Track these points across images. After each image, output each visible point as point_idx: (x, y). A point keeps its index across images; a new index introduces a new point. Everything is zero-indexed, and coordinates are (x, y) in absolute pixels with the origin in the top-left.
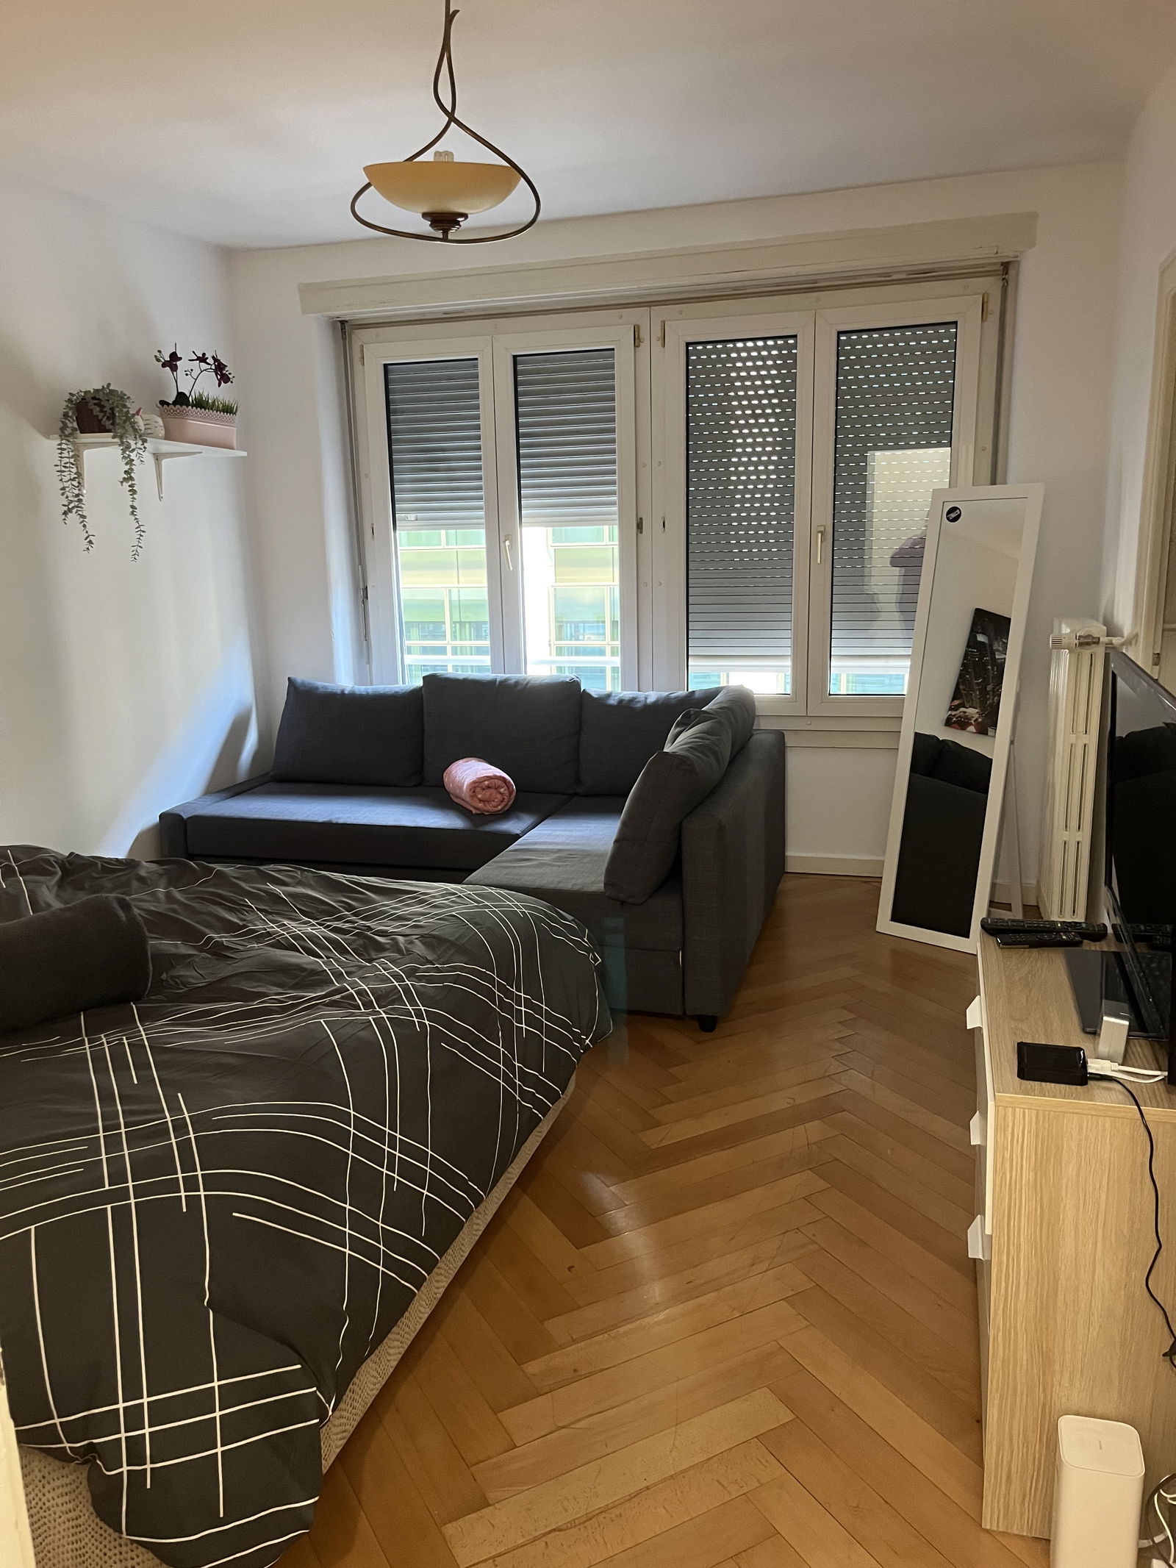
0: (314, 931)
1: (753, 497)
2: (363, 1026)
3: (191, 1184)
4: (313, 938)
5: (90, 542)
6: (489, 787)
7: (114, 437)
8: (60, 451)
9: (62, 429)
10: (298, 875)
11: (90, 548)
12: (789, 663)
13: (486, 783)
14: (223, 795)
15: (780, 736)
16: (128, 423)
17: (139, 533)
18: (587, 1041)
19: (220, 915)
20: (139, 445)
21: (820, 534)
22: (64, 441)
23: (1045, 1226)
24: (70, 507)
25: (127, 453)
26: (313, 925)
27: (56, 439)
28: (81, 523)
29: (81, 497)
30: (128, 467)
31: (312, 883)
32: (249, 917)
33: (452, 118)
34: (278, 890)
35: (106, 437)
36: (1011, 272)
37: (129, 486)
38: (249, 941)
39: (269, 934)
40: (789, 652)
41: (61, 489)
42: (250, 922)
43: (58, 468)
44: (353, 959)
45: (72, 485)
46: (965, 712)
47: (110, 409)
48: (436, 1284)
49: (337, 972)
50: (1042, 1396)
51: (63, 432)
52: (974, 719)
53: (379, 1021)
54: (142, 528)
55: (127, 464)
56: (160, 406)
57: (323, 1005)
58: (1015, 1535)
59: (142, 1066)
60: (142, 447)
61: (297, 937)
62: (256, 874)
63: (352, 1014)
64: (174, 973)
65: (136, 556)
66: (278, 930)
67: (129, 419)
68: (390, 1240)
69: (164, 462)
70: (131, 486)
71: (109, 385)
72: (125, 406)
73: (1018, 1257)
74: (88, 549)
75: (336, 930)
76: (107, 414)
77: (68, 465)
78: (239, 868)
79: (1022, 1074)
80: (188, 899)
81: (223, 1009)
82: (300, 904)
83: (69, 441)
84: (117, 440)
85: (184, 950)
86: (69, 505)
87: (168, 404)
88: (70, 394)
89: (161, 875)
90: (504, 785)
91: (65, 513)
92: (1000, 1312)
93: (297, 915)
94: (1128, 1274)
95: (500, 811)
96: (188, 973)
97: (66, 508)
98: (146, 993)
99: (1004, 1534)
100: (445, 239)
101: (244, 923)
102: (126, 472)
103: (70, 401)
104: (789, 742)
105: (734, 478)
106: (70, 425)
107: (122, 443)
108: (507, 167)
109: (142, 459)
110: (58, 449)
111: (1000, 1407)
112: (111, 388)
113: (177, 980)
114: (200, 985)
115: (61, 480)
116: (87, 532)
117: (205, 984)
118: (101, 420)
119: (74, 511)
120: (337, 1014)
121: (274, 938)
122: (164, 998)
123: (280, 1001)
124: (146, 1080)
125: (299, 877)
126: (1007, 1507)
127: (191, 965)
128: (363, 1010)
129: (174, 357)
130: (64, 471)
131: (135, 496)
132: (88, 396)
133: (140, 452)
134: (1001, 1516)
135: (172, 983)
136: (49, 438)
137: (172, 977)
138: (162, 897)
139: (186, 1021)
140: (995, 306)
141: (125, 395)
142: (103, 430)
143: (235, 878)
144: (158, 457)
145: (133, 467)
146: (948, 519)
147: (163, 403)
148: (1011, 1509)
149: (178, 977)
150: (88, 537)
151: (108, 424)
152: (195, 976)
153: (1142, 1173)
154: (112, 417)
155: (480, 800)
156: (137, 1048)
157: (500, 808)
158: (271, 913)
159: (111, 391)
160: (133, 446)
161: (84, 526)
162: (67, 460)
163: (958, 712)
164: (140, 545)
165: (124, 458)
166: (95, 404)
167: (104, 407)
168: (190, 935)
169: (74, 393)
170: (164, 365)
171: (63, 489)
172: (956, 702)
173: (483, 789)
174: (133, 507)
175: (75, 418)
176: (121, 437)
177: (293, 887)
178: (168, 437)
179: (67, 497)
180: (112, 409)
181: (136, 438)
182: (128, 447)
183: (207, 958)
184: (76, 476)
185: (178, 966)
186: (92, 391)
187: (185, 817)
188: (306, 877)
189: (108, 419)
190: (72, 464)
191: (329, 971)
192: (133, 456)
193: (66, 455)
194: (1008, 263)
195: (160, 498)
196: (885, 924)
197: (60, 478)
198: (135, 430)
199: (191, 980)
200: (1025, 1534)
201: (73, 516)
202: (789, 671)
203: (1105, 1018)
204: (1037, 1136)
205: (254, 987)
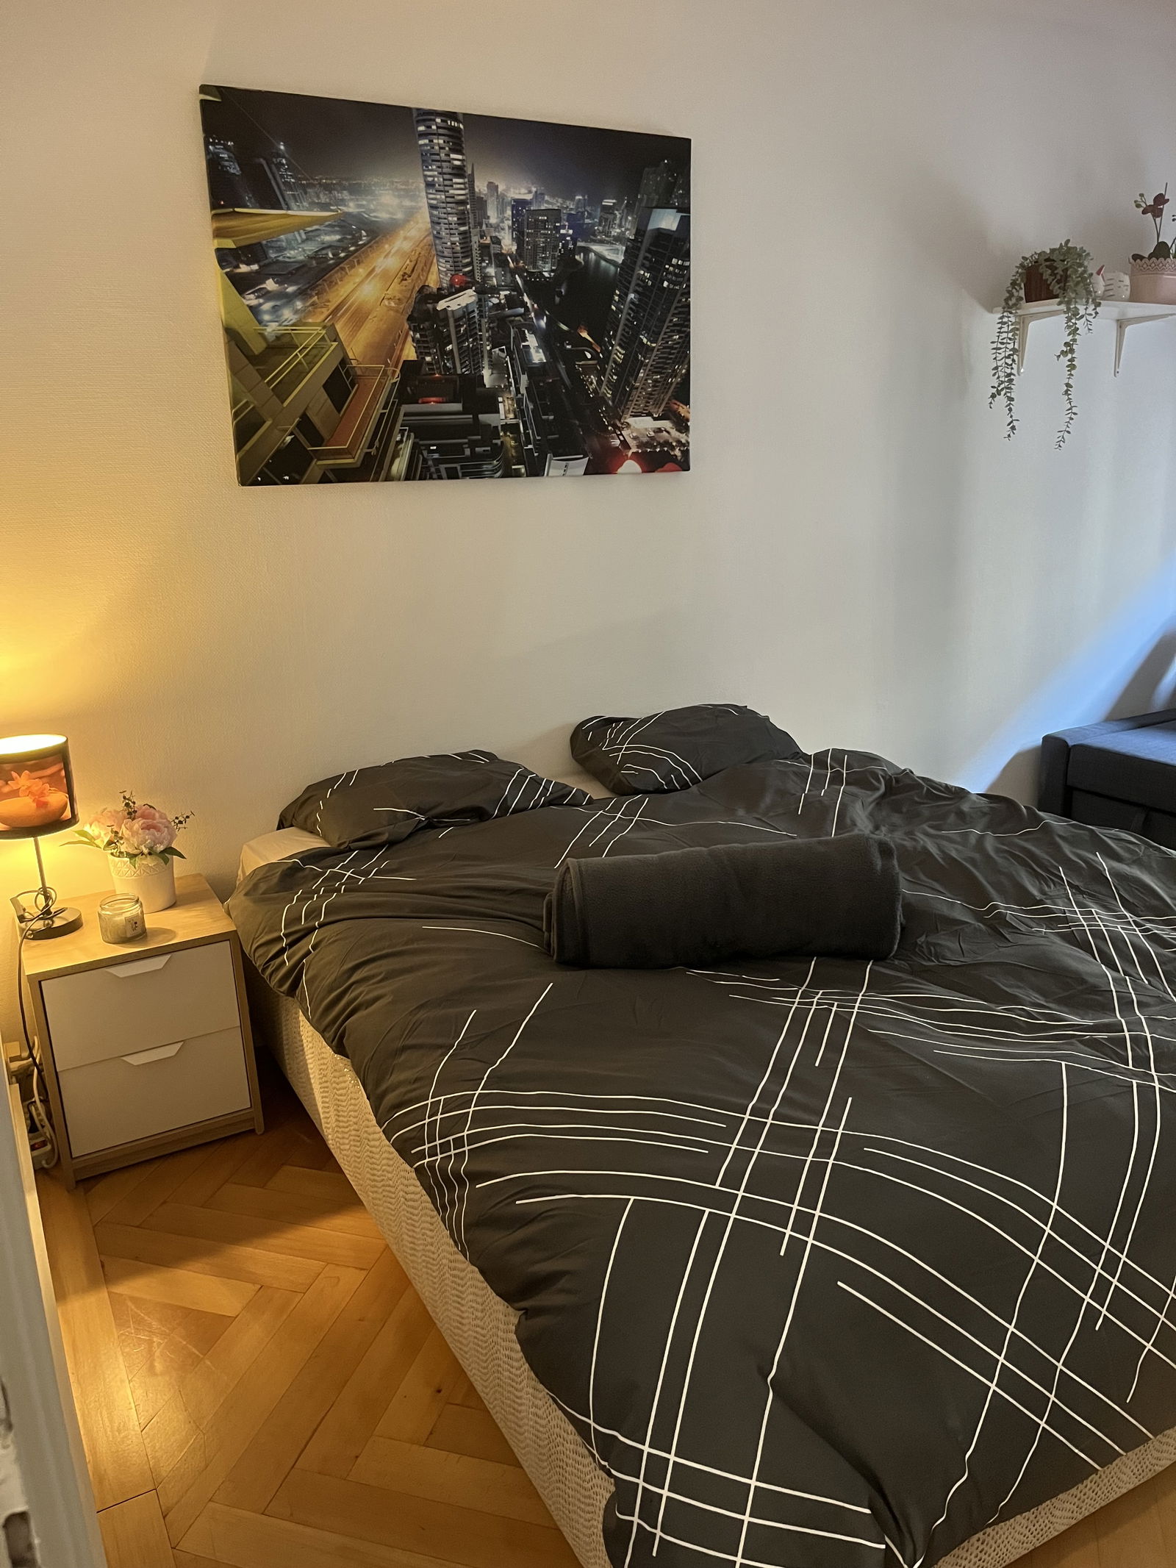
0: (1122, 931)
2: (1119, 1090)
3: (803, 1223)
4: (1118, 941)
5: (1013, 428)
7: (1059, 304)
8: (1000, 325)
9: (1007, 300)
10: (1141, 851)
11: (1012, 434)
14: (1127, 725)
16: (1082, 284)
17: (1069, 416)
19: (1019, 879)
20: (1090, 310)
22: (1005, 314)
24: (999, 389)
25: (1073, 321)
26: (1129, 923)
27: (997, 312)
28: (1007, 406)
29: (1012, 377)
30: (1071, 337)
31: (1155, 866)
32: (1052, 890)
34: (1104, 864)
35: (1051, 305)
37: (1069, 361)
38: (1039, 922)
39: (1066, 920)
41: (993, 369)
42: (1051, 898)
43: (995, 346)
44: (1161, 987)
45: (1006, 363)
47: (1063, 271)
48: (1156, 1454)
49: (1127, 997)
51: (1007, 304)
53: (1146, 1092)
54: (1074, 410)
55: (1069, 334)
56: (1131, 260)
57: (1079, 1041)
59: (835, 1047)
60: (1093, 313)
61: (1097, 934)
62: (1087, 838)
63: (1111, 1068)
64: (932, 939)
65: (1062, 443)
66: (1080, 917)
67: (1084, 281)
68: (1068, 1390)
69: (1128, 330)
70: (1072, 360)
71: (1068, 241)
72: (1081, 265)
74: (1009, 436)
75: (1154, 939)
76: (1058, 277)
77: (1005, 341)
78: (1072, 825)
80: (998, 851)
81: (956, 1003)
82: (1125, 890)
83: (1011, 313)
84: (1063, 307)
85: (959, 915)
86: (999, 386)
87: (1141, 258)
88: (1023, 258)
89: (985, 814)
91: (993, 396)
93: (1114, 902)
96: (949, 944)
97: (994, 391)
98: (892, 955)
101: (1043, 897)
102: (1066, 344)
103: (1022, 266)
106: (1016, 294)
107: (1069, 309)
109: (1090, 327)
110: (998, 323)
112: (1069, 245)
113: (932, 948)
114: (952, 963)
115: (995, 359)
116: (1011, 417)
117: (959, 963)
118: (1050, 285)
119: (1003, 393)
120: (1091, 1061)
121: (1070, 927)
122: (907, 967)
123: (1030, 1015)
124: (829, 1064)
125: (1141, 854)
127: (957, 935)
128: (1131, 1067)
129: (1160, 200)
130: (1000, 349)
131: (1073, 372)
132: (1043, 258)
133: (1090, 318)
135: (925, 950)
136: (992, 312)
137: (928, 944)
138: (973, 840)
139: (911, 1006)
141: (1085, 251)
142: (1051, 296)
143: (1060, 836)
144: (1121, 324)
145: (1077, 337)
147: (1137, 257)
149: (935, 945)
150: (1012, 422)
151: (1056, 288)
152: (953, 950)
154: (1064, 279)
156: (842, 1020)
158: (1082, 893)
159: (1069, 249)
160: (1082, 312)
161: (1010, 410)
162: (1005, 335)
164: (1068, 429)
165: (1069, 327)
166: (1047, 266)
167: (1056, 268)
168: (976, 895)
169: (1027, 257)
170: (1144, 212)
171: (996, 368)
174: (1068, 385)
175: (1023, 286)
176: (1068, 303)
177: (1127, 864)
178: (1135, 297)
179: (998, 378)
180: (1066, 270)
181: (1087, 302)
182: (1076, 313)
183: (981, 930)
184: (1012, 352)
185: (943, 932)
186: (1048, 252)
187: (1071, 743)
188: (1149, 856)
189: (1058, 282)
190: (1010, 339)
191: (1114, 994)
192: (1080, 324)
193: (1005, 329)
195: (1116, 373)
197: (994, 356)
198: (1089, 293)
199: (948, 955)
201: (1001, 399)
205: (1010, 986)
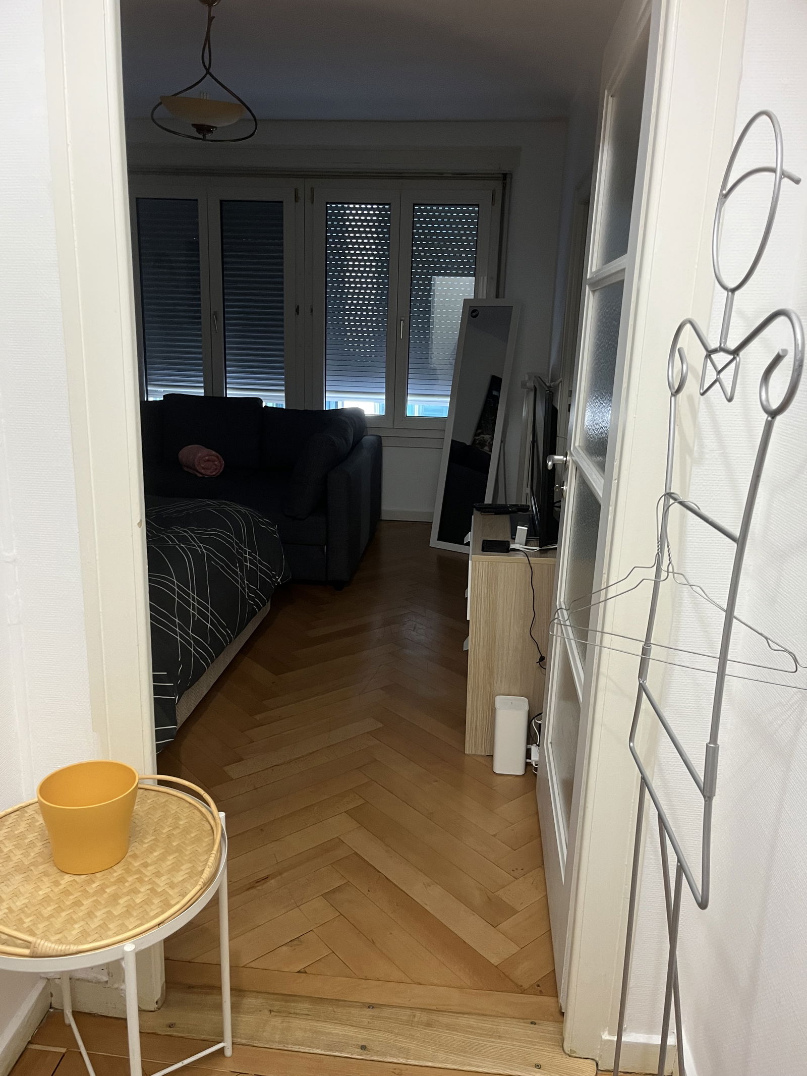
1: (364, 297)
6: (208, 460)
12: (384, 397)
13: (207, 458)
15: (379, 438)
18: (279, 580)
21: (402, 322)
23: (491, 613)
33: (208, 72)
36: (508, 180)
40: (384, 390)
46: (483, 437)
50: (489, 689)
52: (488, 442)
58: (479, 755)
68: (195, 641)
73: (480, 628)
79: (483, 550)
90: (217, 459)
92: (472, 652)
94: (523, 631)
95: (214, 475)
99: (474, 755)
100: (204, 139)
104: (384, 443)
105: (347, 285)
108: (239, 105)
111: (472, 695)
120: (159, 544)
126: (475, 742)
128: (172, 544)
134: (473, 747)
140: (499, 197)
146: (472, 316)
148: (477, 744)
153: (529, 586)
155: (203, 468)
157: (214, 473)
163: (479, 437)
172: (479, 431)
173: (205, 461)
194: (506, 174)
196: (434, 542)
200: (483, 754)
202: (384, 402)
203: (518, 527)
204: (488, 573)
